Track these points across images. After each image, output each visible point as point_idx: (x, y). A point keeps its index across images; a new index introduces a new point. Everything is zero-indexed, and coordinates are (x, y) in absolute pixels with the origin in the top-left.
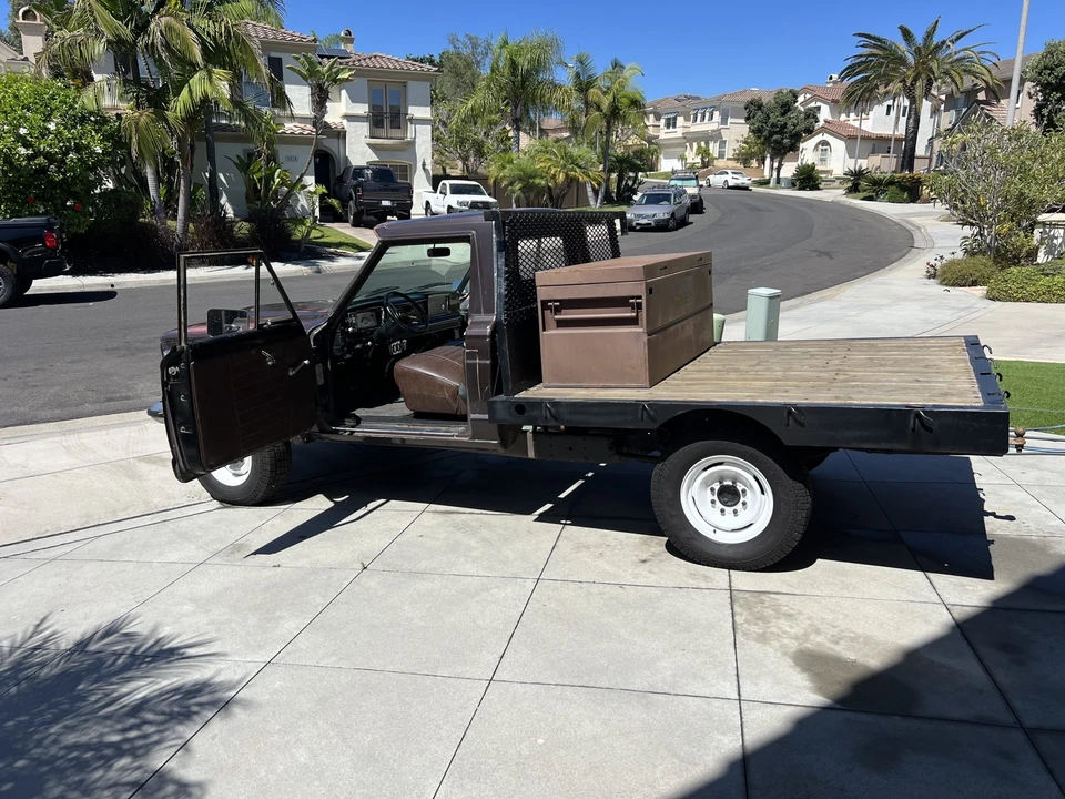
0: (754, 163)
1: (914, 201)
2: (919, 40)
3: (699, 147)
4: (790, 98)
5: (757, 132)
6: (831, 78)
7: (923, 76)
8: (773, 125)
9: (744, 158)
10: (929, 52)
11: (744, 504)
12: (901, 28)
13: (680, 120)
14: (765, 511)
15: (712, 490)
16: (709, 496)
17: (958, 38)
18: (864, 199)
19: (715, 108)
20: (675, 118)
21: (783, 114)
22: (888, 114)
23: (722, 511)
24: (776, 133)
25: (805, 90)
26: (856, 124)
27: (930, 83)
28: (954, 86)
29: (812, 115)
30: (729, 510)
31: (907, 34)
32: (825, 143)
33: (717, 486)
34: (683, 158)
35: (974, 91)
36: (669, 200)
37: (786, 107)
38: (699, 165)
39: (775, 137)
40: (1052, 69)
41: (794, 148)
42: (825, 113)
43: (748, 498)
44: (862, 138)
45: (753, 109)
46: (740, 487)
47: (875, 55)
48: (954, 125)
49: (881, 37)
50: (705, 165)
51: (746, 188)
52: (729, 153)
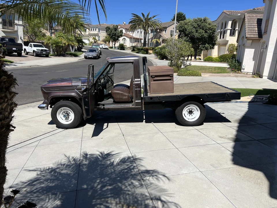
0: (107, 43)
1: (147, 54)
2: (146, 17)
3: (93, 38)
4: (116, 27)
5: (109, 35)
6: (124, 23)
7: (147, 25)
8: (113, 33)
9: (105, 41)
10: (148, 19)
11: (194, 114)
12: (142, 13)
13: (87, 30)
14: (198, 115)
15: (188, 112)
16: (187, 113)
17: (154, 17)
18: (136, 53)
19: (97, 28)
20: (86, 29)
21: (115, 31)
22: (138, 33)
23: (190, 115)
24: (114, 35)
25: (119, 25)
26: (132, 35)
27: (148, 27)
28: (153, 28)
29: (121, 31)
30: (191, 115)
31: (143, 15)
32: (125, 39)
33: (188, 111)
34: (89, 40)
35: (157, 29)
36: (96, 51)
37: (116, 29)
38: (94, 42)
39: (113, 36)
40: (181, 27)
41: (118, 39)
42: (124, 31)
43: (194, 113)
44: (133, 38)
45: (108, 29)
46: (193, 110)
47: (136, 19)
48: (153, 37)
49: (137, 15)
50: (95, 42)
51: (107, 49)
52: (101, 40)
